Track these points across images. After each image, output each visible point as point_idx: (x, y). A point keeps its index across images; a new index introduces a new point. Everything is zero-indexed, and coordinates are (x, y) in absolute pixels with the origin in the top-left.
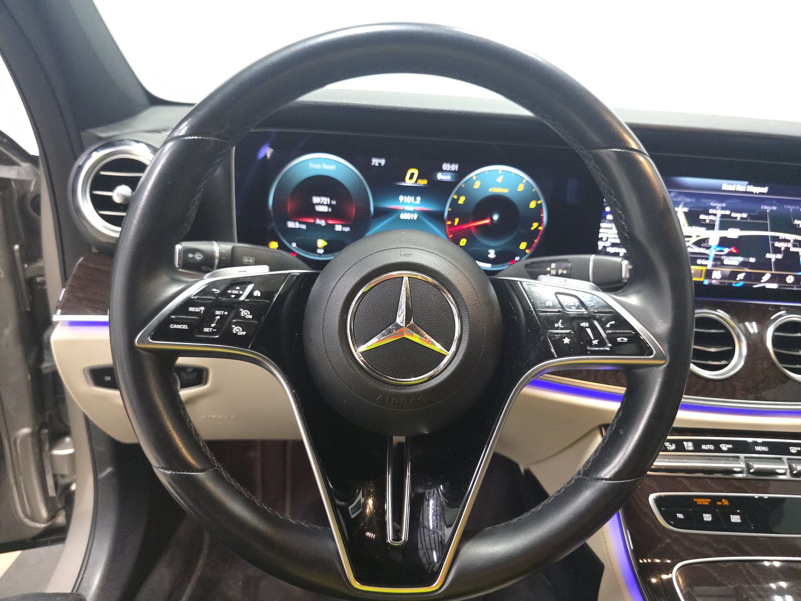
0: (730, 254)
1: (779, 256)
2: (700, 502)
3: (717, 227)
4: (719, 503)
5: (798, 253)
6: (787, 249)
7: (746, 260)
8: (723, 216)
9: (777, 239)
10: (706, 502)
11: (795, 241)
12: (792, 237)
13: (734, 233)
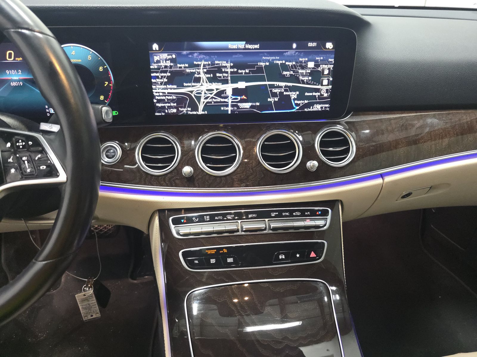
0: (242, 101)
1: (276, 99)
2: (209, 252)
3: (230, 82)
4: (221, 252)
5: (289, 95)
6: (281, 93)
7: (254, 104)
8: (232, 73)
9: (272, 86)
10: (213, 252)
11: (286, 86)
12: (283, 84)
13: (242, 85)
